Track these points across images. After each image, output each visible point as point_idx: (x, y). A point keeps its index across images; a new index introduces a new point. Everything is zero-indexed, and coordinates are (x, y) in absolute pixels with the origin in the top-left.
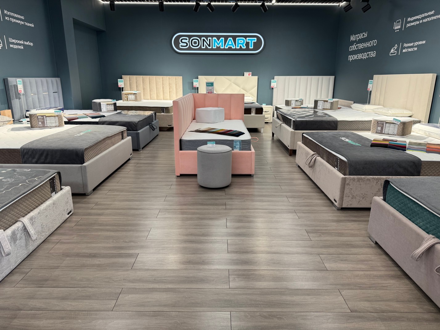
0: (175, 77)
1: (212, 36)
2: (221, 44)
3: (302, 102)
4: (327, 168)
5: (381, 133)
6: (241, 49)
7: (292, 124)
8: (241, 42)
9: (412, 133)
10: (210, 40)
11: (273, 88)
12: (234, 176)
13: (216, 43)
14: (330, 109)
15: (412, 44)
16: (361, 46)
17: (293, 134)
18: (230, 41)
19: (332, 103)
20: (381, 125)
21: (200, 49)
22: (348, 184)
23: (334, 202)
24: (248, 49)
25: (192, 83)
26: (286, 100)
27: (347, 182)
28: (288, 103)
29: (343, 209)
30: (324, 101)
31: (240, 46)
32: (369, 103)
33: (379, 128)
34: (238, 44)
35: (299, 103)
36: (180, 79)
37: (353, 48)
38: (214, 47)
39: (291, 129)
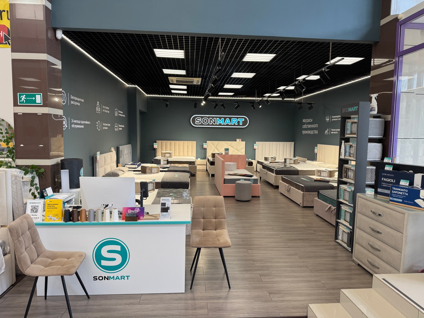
0: (191, 141)
1: (216, 117)
2: (222, 122)
3: (275, 159)
4: (296, 190)
5: (320, 176)
6: (234, 125)
7: (274, 171)
8: (234, 121)
9: (335, 176)
10: (215, 119)
11: (255, 149)
12: (252, 197)
13: (219, 122)
14: (294, 164)
15: (335, 130)
16: (309, 126)
17: (276, 177)
18: (228, 120)
19: (294, 160)
20: (320, 172)
21: (209, 125)
22: (305, 196)
23: (300, 204)
24: (239, 125)
25: (203, 145)
26: (265, 157)
27: (305, 195)
28: (266, 159)
29: (304, 207)
30: (290, 159)
31: (234, 123)
32: (316, 160)
33: (319, 174)
34: (233, 122)
35: (273, 159)
36: (194, 143)
37: (305, 126)
38: (218, 123)
39: (274, 175)
